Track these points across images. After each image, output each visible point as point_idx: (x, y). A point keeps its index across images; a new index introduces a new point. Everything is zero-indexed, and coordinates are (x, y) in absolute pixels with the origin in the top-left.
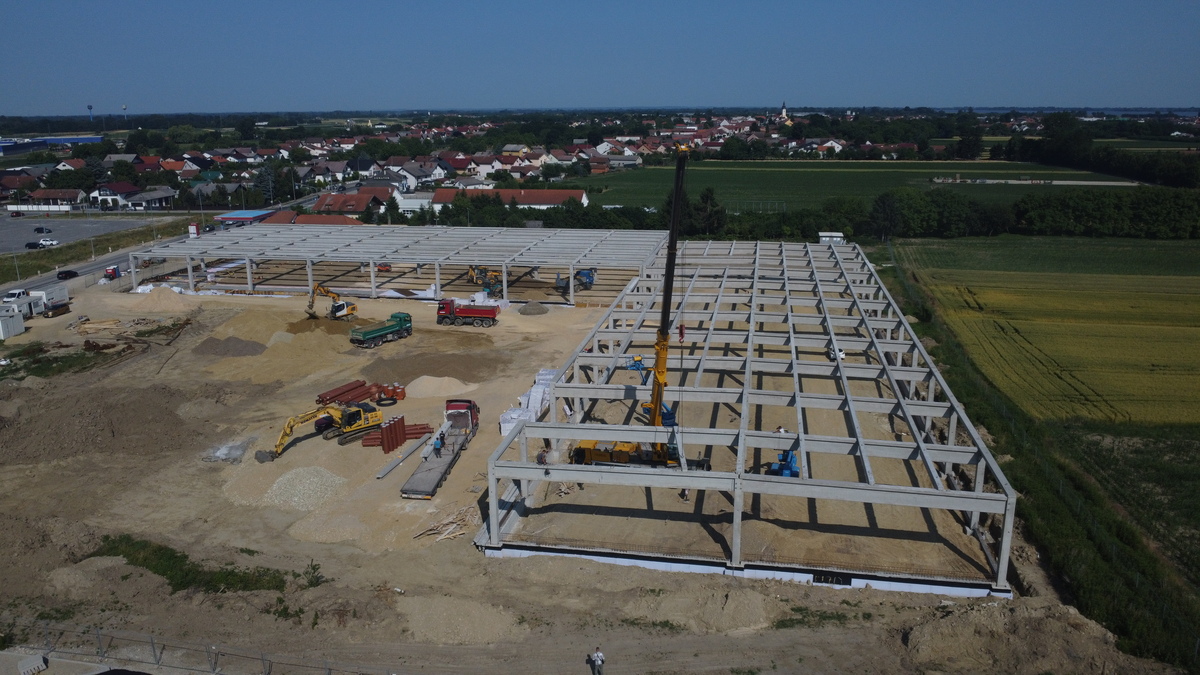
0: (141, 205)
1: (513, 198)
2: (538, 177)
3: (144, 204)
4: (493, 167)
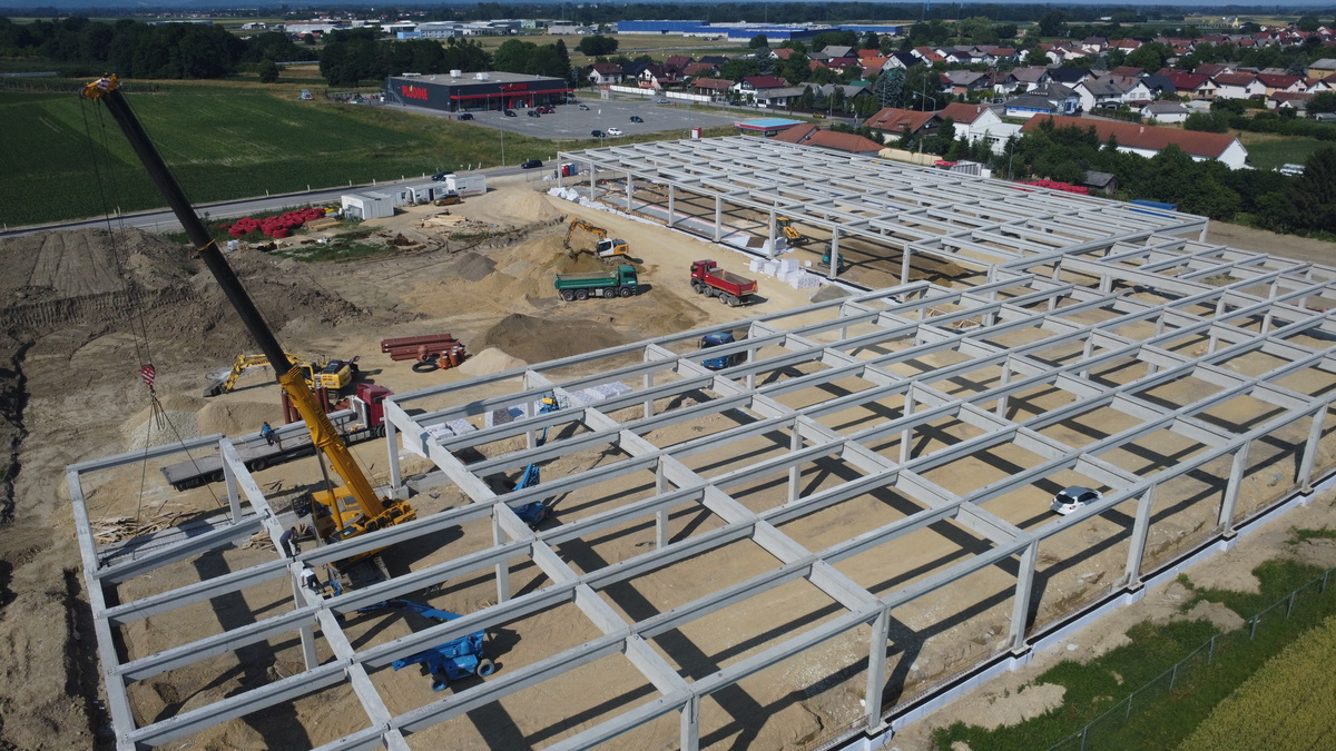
0: (764, 103)
1: (1113, 136)
3: (768, 102)
4: (1248, 91)
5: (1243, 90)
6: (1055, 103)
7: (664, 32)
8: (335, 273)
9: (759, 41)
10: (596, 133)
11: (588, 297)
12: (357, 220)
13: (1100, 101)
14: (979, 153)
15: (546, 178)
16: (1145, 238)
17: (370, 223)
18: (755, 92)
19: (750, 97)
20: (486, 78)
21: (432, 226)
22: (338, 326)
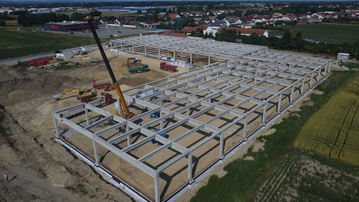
0: (150, 27)
1: (240, 31)
2: (273, 24)
3: (151, 27)
4: (262, 20)
5: (261, 20)
6: (221, 25)
7: (111, 10)
8: (65, 72)
9: (140, 12)
10: (111, 36)
11: (137, 73)
12: (63, 60)
13: (231, 24)
14: (210, 36)
15: (106, 47)
16: (257, 52)
17: (67, 60)
18: (147, 24)
19: (146, 25)
20: (75, 23)
21: (84, 60)
22: (77, 84)
